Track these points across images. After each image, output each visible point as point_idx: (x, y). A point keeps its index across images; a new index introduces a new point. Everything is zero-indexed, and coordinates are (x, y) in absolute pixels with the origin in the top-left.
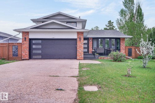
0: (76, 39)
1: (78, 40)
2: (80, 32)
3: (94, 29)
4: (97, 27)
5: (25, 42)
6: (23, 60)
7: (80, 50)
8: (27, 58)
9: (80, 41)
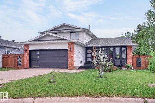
0: (67, 50)
1: (69, 50)
2: (70, 43)
3: (124, 35)
4: (128, 33)
5: (26, 53)
6: (25, 69)
7: (71, 59)
8: (28, 67)
9: (70, 51)
